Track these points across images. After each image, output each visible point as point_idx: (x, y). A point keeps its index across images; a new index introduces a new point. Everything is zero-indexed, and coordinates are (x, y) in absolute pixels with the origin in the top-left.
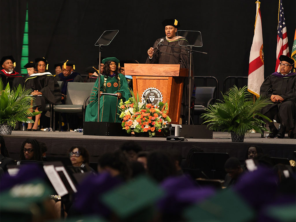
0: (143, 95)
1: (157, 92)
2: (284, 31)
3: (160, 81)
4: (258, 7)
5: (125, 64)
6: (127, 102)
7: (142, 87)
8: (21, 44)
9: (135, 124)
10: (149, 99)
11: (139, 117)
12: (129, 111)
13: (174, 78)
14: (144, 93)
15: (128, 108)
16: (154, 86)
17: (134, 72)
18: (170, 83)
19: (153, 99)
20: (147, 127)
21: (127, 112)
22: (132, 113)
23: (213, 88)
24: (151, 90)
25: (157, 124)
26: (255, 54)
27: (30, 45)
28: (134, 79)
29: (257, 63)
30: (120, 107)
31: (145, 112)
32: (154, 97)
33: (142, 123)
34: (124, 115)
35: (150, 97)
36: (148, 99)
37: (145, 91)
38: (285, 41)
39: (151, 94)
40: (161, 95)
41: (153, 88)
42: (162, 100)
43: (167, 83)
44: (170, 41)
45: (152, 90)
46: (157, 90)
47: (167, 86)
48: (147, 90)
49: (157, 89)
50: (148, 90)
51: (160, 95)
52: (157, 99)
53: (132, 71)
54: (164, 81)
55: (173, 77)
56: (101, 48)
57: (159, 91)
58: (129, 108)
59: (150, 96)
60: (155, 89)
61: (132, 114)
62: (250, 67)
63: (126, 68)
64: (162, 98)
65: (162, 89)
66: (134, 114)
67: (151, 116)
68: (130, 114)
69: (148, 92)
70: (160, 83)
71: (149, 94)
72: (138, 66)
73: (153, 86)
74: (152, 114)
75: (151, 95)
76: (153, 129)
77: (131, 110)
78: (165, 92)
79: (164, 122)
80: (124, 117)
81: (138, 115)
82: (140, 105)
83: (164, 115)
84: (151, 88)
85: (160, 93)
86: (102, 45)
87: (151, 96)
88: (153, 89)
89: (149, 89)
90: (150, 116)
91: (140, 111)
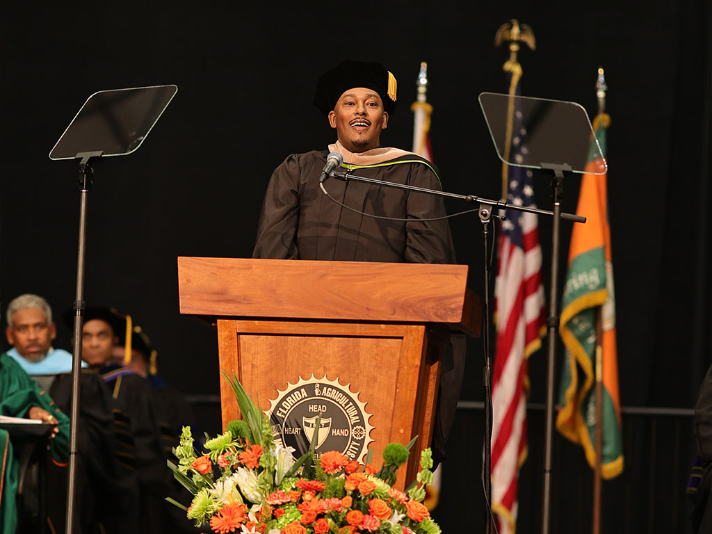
0: (268, 413)
1: (343, 401)
2: (529, 222)
3: (357, 345)
5: (179, 258)
6: (218, 442)
7: (266, 373)
10: (302, 432)
11: (291, 517)
12: (238, 487)
13: (435, 329)
14: (274, 403)
15: (228, 471)
16: (325, 369)
17: (228, 301)
18: (413, 358)
19: (323, 434)
21: (225, 491)
22: (251, 496)
24: (310, 388)
28: (226, 333)
30: (181, 469)
31: (318, 492)
32: (326, 425)
34: (216, 506)
35: (308, 425)
36: (296, 431)
37: (282, 394)
38: (531, 261)
39: (313, 408)
40: (366, 416)
41: (324, 381)
42: (368, 440)
43: (392, 355)
45: (317, 391)
46: (346, 389)
47: (393, 369)
48: (291, 387)
49: (342, 384)
50: (299, 389)
51: (360, 414)
52: (343, 433)
53: (216, 293)
54: (377, 346)
55: (429, 326)
56: (88, 169)
57: (354, 396)
58: (234, 470)
59: (305, 419)
60: (335, 383)
61: (249, 504)
63: (189, 281)
64: (368, 427)
65: (368, 385)
66: (264, 501)
67: (359, 514)
68: (239, 501)
69: (297, 397)
70: (358, 354)
71: (302, 410)
72: (250, 268)
73: (321, 370)
74: (360, 504)
75: (311, 415)
77: (248, 481)
78: (384, 397)
80: (215, 514)
81: (284, 504)
83: (419, 509)
84: (313, 380)
85: (361, 405)
86: (98, 154)
87: (312, 421)
88: (322, 386)
89: (302, 382)
90: (353, 513)
91: (287, 488)
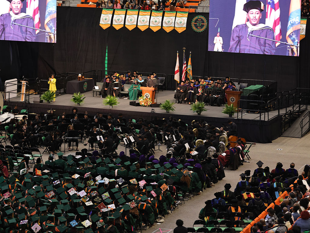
0: (145, 95)
2: (185, 62)
3: (149, 91)
4: (178, 55)
5: (140, 87)
6: (141, 97)
7: (145, 93)
8: (105, 56)
9: (143, 104)
11: (144, 102)
13: (153, 91)
16: (148, 93)
20: (146, 104)
23: (165, 78)
25: (148, 104)
26: (177, 69)
27: (108, 56)
29: (177, 71)
31: (145, 100)
33: (145, 103)
38: (185, 65)
44: (152, 79)
47: (151, 93)
62: (175, 73)
64: (150, 96)
66: (143, 101)
74: (147, 101)
76: (147, 105)
77: (142, 100)
79: (150, 103)
80: (140, 101)
82: (144, 98)
83: (150, 101)
